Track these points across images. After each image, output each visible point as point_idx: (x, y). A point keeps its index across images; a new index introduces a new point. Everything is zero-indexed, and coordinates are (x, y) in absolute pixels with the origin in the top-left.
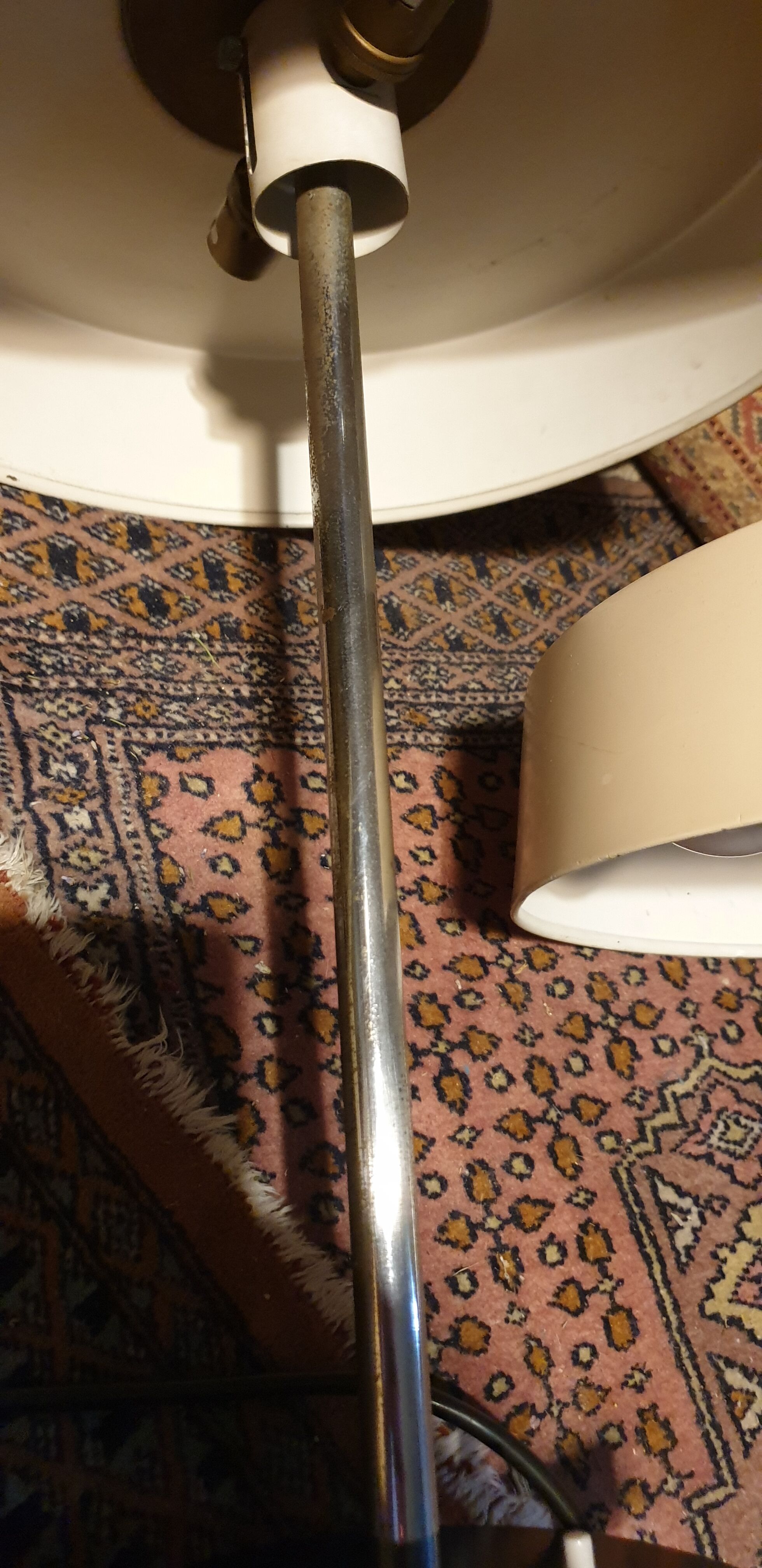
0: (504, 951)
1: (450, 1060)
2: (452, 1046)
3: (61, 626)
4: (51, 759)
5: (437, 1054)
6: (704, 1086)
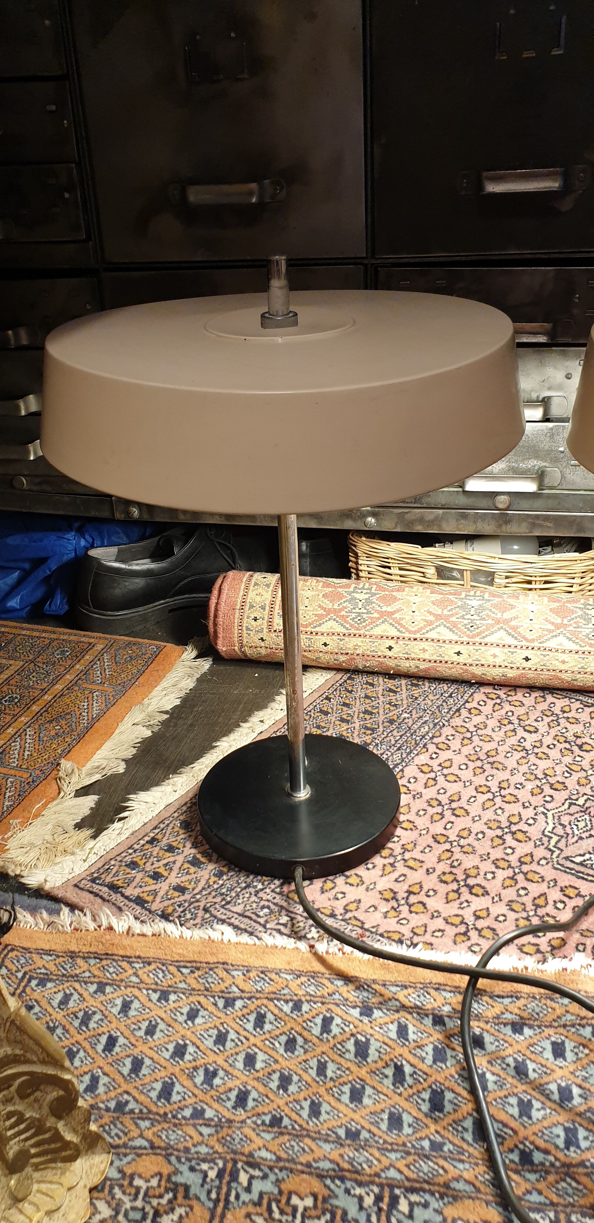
0: (451, 842)
1: (469, 884)
2: (465, 880)
3: (216, 879)
4: (258, 913)
5: (463, 886)
6: (556, 821)
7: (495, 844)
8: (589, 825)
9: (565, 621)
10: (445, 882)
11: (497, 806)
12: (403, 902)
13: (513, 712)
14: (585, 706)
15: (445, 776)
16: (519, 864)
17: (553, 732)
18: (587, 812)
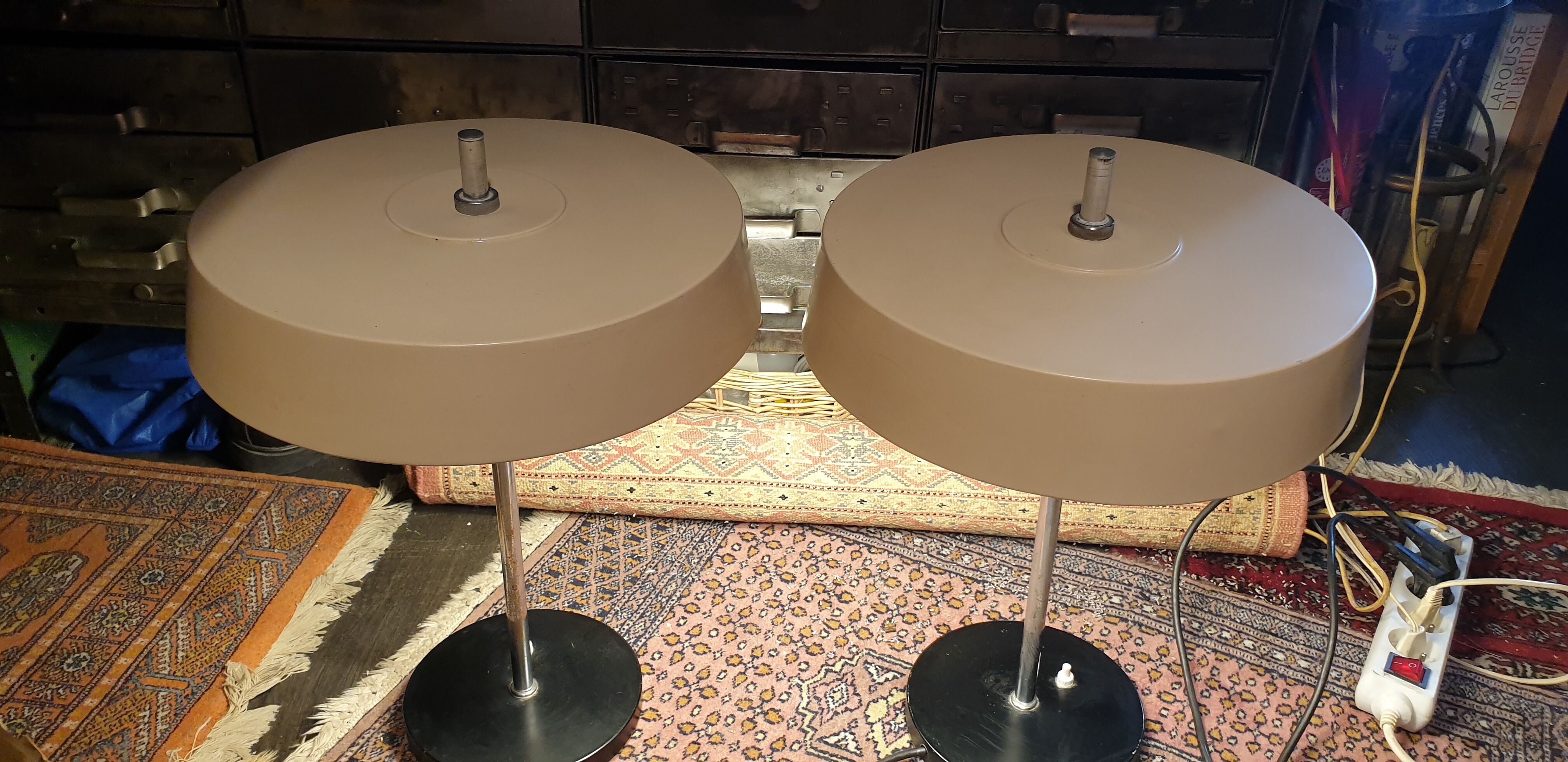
0: (698, 731)
6: (811, 693)
7: (745, 729)
8: (845, 696)
9: (823, 455)
11: (749, 681)
13: (769, 556)
14: (847, 544)
15: (694, 646)
16: (771, 751)
17: (812, 580)
18: (844, 680)
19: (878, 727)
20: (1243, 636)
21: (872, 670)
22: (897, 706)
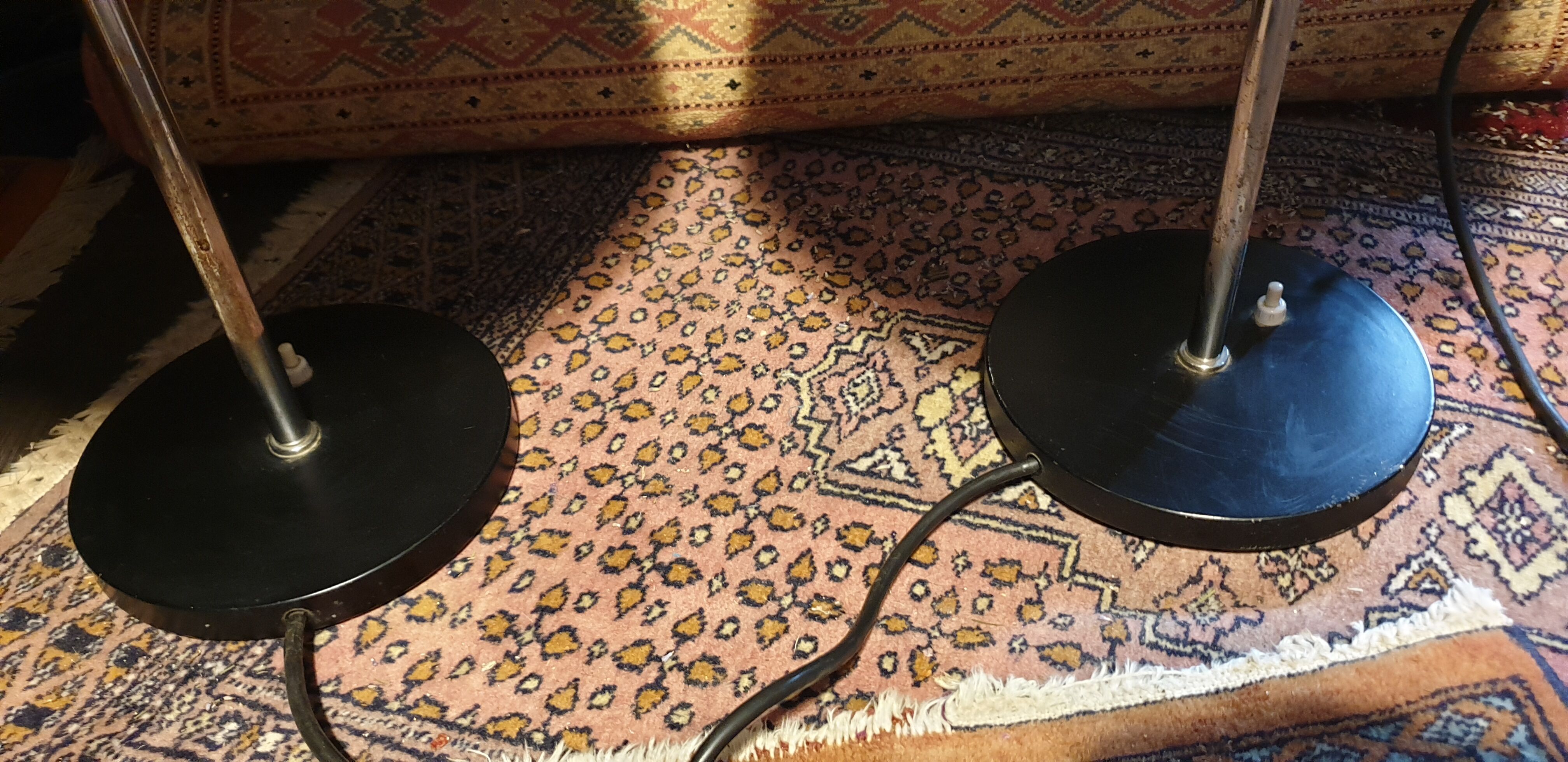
0: (622, 477)
1: (660, 564)
2: (653, 556)
3: (121, 672)
4: (211, 738)
5: (649, 571)
6: (816, 392)
7: (707, 464)
8: (876, 389)
10: (614, 570)
11: (705, 384)
12: (528, 636)
13: (721, 190)
14: (847, 157)
15: (605, 340)
16: (755, 497)
18: (870, 364)
19: (941, 434)
20: (1545, 211)
21: (917, 342)
22: (969, 395)
